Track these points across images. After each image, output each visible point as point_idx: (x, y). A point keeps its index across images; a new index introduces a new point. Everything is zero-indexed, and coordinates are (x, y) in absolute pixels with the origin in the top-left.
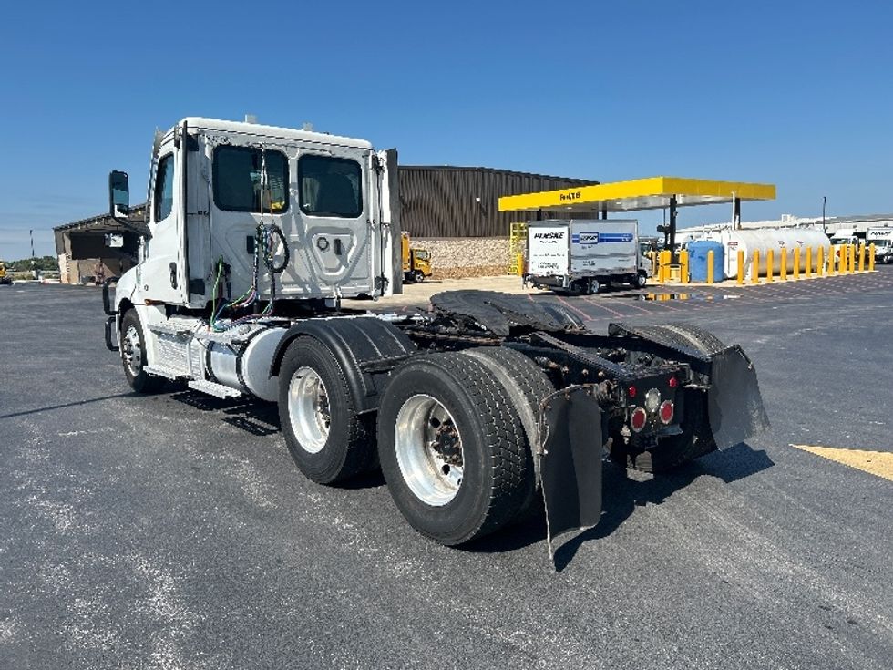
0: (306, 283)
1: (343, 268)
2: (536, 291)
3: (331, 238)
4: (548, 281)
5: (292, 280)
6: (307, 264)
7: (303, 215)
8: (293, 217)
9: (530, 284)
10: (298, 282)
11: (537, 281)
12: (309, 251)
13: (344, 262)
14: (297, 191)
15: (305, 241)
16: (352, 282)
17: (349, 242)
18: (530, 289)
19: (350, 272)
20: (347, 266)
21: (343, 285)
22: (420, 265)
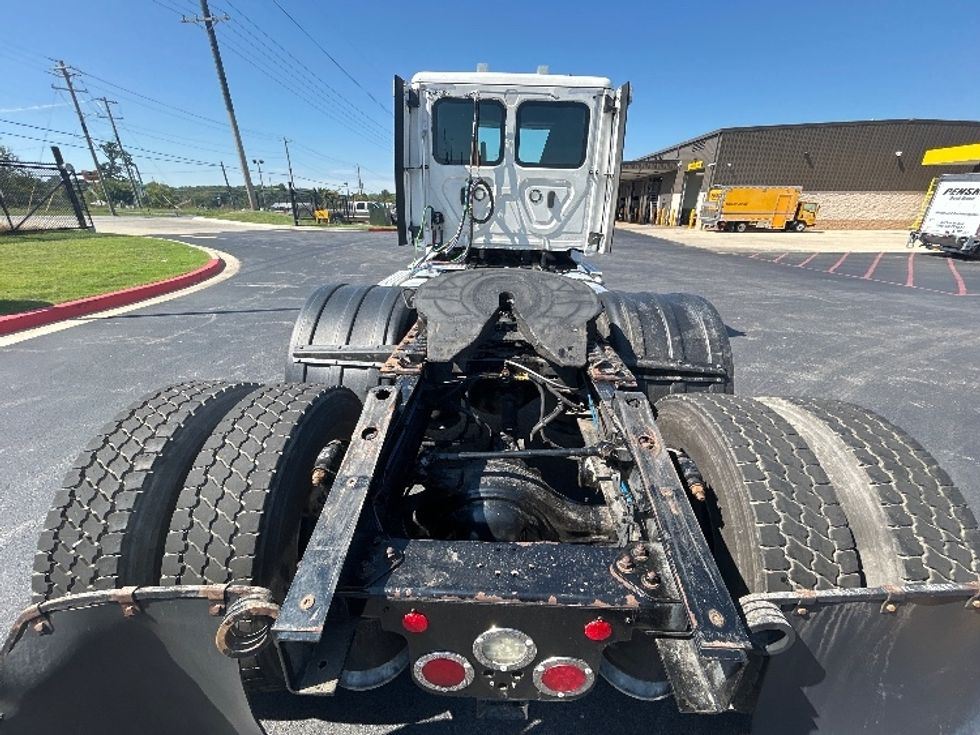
0: (515, 234)
1: (555, 221)
2: (924, 250)
3: (545, 190)
4: (945, 242)
5: (502, 231)
6: (518, 216)
7: (517, 167)
8: (507, 170)
9: (918, 242)
10: (507, 232)
11: (927, 240)
12: (520, 203)
13: (556, 216)
14: (513, 142)
15: (517, 194)
16: (563, 236)
17: (565, 194)
18: (919, 248)
19: (562, 227)
20: (559, 220)
21: (553, 238)
22: (805, 215)
